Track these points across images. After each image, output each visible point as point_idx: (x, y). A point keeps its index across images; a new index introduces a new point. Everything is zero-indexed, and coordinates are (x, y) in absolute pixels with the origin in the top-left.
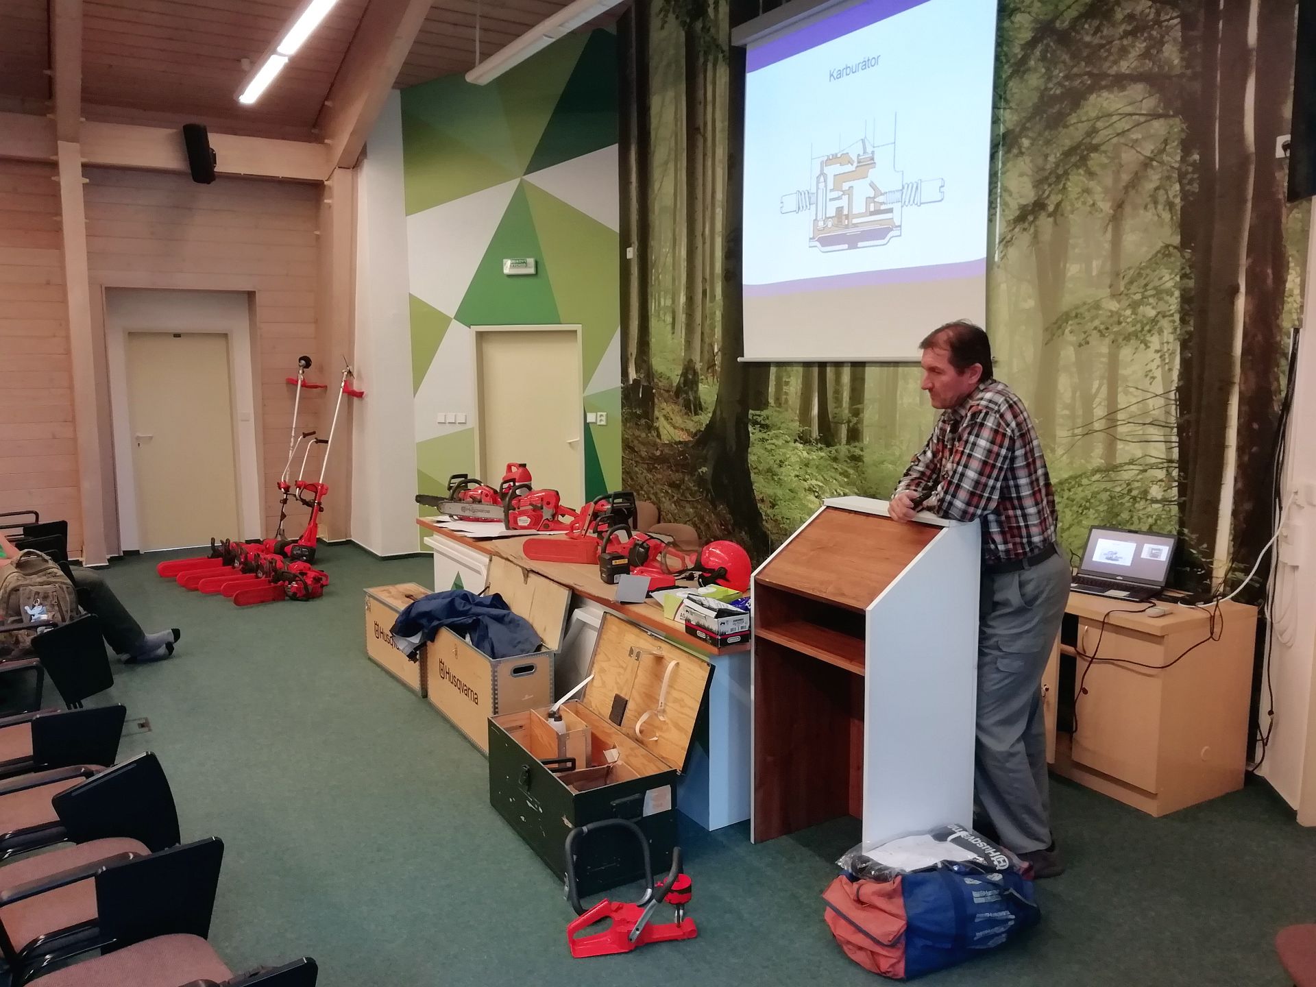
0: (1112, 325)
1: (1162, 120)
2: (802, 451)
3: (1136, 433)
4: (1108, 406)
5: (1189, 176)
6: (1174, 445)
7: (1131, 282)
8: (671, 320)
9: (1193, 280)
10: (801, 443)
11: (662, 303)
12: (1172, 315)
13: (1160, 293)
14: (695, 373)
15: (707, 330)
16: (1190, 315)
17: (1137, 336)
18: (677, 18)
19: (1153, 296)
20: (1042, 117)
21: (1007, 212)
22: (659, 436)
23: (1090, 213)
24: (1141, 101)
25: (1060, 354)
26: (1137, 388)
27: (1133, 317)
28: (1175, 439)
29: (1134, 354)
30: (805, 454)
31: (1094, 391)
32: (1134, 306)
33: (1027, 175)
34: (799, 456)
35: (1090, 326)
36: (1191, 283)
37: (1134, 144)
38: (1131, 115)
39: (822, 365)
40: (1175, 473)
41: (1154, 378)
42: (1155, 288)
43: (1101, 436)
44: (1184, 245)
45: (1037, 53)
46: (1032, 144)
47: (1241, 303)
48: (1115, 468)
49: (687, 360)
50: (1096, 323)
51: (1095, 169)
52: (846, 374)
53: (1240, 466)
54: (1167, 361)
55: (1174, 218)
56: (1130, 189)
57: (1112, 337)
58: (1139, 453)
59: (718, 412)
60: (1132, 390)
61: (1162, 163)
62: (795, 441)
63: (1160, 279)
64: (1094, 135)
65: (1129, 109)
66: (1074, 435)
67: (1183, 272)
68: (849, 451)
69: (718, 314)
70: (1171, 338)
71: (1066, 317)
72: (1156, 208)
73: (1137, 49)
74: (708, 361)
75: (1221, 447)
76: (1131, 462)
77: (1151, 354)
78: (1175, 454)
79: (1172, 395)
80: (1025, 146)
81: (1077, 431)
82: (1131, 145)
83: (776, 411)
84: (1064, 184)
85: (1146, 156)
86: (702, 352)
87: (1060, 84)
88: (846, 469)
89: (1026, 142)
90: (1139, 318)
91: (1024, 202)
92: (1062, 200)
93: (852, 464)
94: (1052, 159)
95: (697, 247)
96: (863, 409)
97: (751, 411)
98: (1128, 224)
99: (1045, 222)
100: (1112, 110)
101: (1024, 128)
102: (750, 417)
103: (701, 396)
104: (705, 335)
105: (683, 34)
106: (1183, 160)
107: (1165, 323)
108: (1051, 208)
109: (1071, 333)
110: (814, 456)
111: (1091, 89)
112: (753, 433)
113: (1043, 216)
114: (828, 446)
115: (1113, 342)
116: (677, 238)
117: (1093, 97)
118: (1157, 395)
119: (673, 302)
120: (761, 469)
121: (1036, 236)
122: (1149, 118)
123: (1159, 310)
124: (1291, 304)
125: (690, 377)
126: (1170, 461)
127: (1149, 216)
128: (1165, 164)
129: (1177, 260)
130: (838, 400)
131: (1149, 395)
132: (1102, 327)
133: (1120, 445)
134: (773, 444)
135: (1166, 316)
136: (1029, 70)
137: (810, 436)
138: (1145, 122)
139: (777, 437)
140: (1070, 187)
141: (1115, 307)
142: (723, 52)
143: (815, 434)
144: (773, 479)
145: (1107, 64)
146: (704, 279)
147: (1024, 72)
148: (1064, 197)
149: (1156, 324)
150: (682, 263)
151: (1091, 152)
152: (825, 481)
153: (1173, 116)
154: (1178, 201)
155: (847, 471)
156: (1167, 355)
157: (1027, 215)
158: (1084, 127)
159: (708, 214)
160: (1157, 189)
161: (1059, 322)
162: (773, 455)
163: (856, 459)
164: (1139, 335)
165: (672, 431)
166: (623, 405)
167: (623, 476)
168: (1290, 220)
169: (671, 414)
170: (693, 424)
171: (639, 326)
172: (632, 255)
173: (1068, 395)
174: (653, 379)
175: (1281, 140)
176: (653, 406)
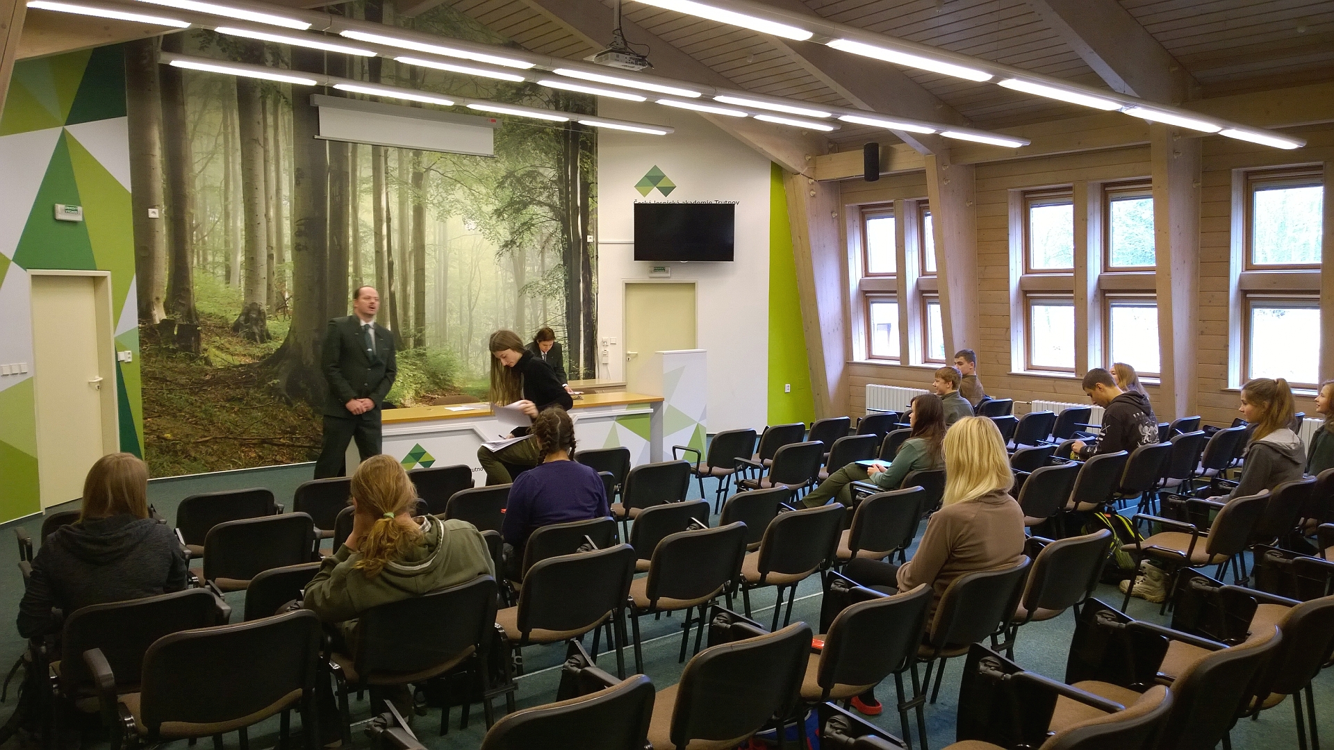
0: (543, 290)
1: (555, 221)
5: (564, 242)
6: (566, 331)
7: (548, 275)
8: (224, 273)
11: (210, 258)
12: (562, 287)
13: (558, 280)
14: (260, 312)
16: (568, 288)
17: (552, 294)
19: (556, 281)
20: (511, 208)
21: (499, 242)
22: (208, 362)
23: (533, 248)
24: (548, 213)
25: (525, 301)
26: (553, 313)
27: (550, 288)
29: (552, 300)
31: (539, 314)
32: (550, 284)
33: (507, 229)
35: (535, 291)
36: (567, 277)
37: (546, 227)
38: (545, 216)
40: (567, 341)
41: (558, 309)
42: (557, 278)
44: (564, 265)
47: (581, 285)
49: (249, 302)
50: (538, 289)
51: (533, 233)
53: (584, 337)
54: (562, 303)
55: (561, 255)
56: (546, 242)
57: (543, 294)
59: (292, 339)
60: (551, 313)
61: (556, 235)
63: (558, 275)
64: (532, 220)
65: (544, 214)
67: (565, 273)
68: (416, 351)
69: (289, 273)
70: (563, 295)
71: (526, 287)
72: (555, 250)
73: (545, 194)
74: (278, 304)
75: (579, 331)
77: (557, 301)
78: (567, 336)
79: (565, 315)
84: (522, 236)
85: (551, 232)
86: (269, 298)
87: (518, 197)
89: (506, 216)
90: (552, 288)
91: (506, 239)
92: (522, 242)
93: (419, 358)
94: (516, 224)
95: (259, 224)
96: (425, 328)
98: (546, 255)
99: (515, 249)
100: (538, 213)
101: (504, 210)
103: (269, 329)
104: (273, 285)
106: (562, 237)
107: (560, 290)
109: (529, 292)
111: (530, 203)
113: (515, 246)
116: (231, 212)
117: (531, 206)
118: (560, 315)
119: (227, 259)
121: (512, 254)
122: (551, 219)
123: (558, 286)
124: (594, 286)
125: (254, 316)
127: (553, 253)
128: (557, 237)
129: (562, 269)
130: (407, 324)
131: (557, 315)
136: (505, 187)
138: (549, 220)
140: (525, 237)
141: (544, 284)
142: (284, 98)
145: (535, 196)
146: (269, 247)
147: (503, 188)
148: (523, 240)
149: (558, 291)
151: (531, 226)
153: (558, 221)
154: (561, 249)
155: (415, 362)
157: (506, 245)
158: (528, 216)
160: (555, 244)
161: (524, 288)
165: (229, 358)
166: (142, 343)
167: (145, 406)
168: (592, 261)
169: (227, 345)
170: (258, 350)
171: (169, 274)
172: (157, 216)
173: (529, 316)
174: (197, 319)
175: (588, 237)
176: (198, 340)
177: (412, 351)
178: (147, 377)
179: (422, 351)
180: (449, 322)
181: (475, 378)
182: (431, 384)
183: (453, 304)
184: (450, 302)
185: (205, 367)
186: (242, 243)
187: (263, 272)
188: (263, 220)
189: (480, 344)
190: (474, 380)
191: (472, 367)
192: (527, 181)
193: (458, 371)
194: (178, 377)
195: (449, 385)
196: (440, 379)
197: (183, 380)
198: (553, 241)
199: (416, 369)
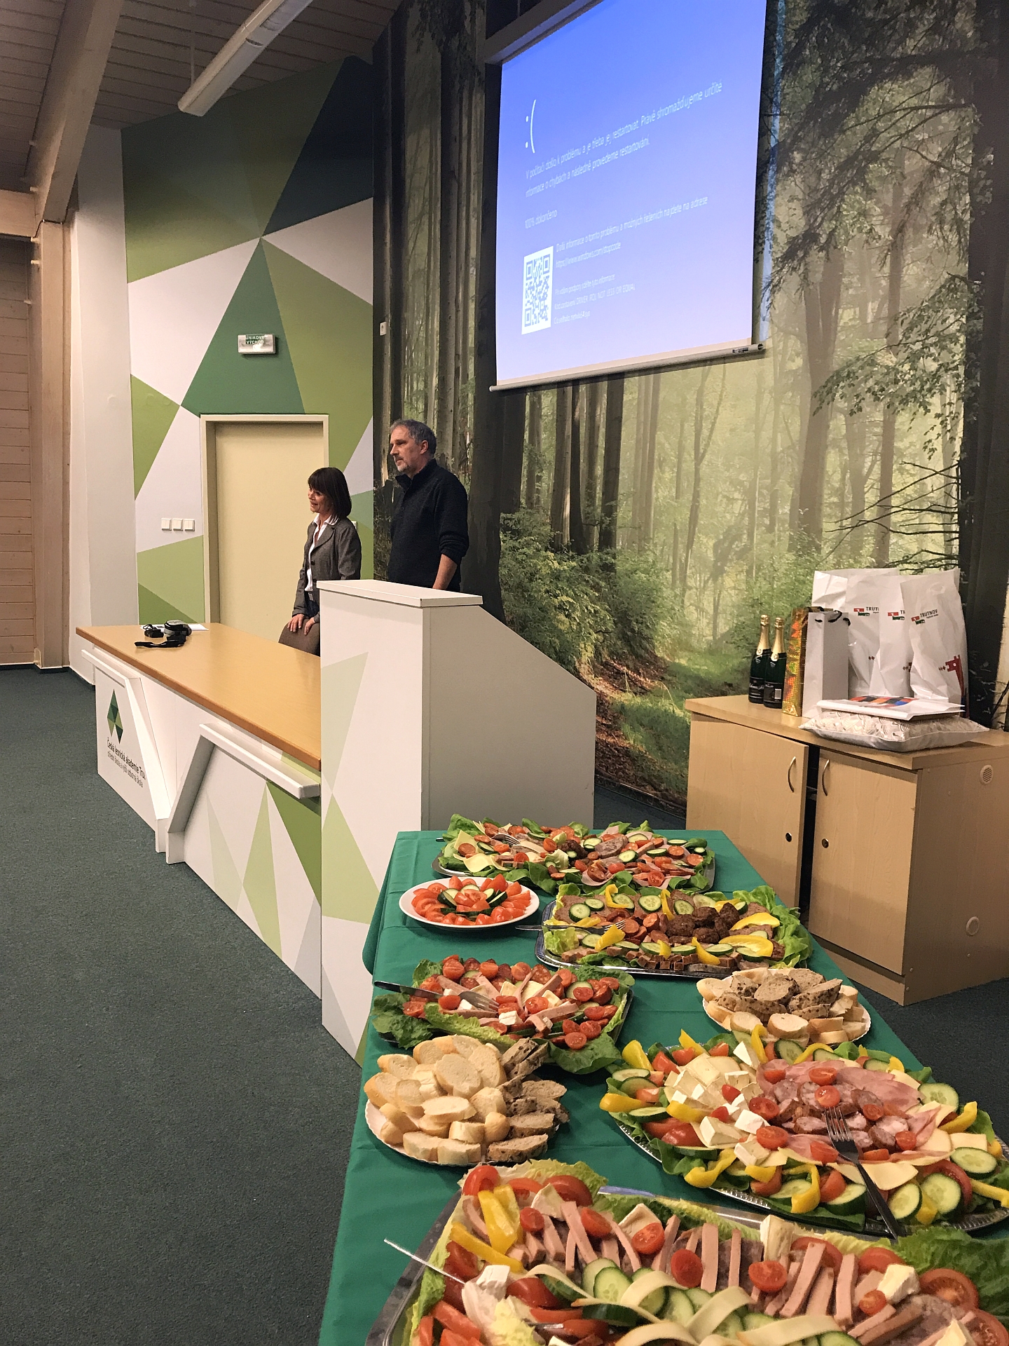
0: (887, 385)
1: (952, 114)
2: (553, 561)
3: (912, 522)
4: (882, 490)
5: (982, 183)
6: (954, 535)
7: (910, 329)
8: (423, 408)
9: (982, 320)
10: (552, 552)
11: (414, 387)
12: (956, 368)
13: (943, 340)
15: (459, 419)
16: (977, 367)
17: (915, 397)
18: (433, 37)
19: (935, 344)
20: (816, 122)
21: (775, 248)
23: (867, 241)
24: (929, 89)
25: (829, 427)
26: (914, 465)
27: (912, 373)
28: (955, 528)
29: (912, 420)
30: (556, 564)
31: (866, 470)
32: (914, 358)
33: (799, 200)
34: (550, 567)
35: (863, 388)
36: (979, 325)
37: (919, 147)
38: (917, 108)
40: (955, 572)
41: (933, 450)
42: (937, 334)
43: (872, 528)
44: (973, 274)
46: (804, 159)
50: (871, 383)
51: (875, 184)
52: (600, 464)
54: (949, 428)
55: (963, 240)
56: (913, 207)
57: (888, 400)
58: (914, 548)
60: (908, 467)
61: (950, 169)
62: (547, 549)
63: (945, 321)
64: (874, 139)
65: (915, 102)
66: (842, 528)
67: (970, 310)
68: (601, 559)
69: (470, 399)
70: (954, 397)
71: (837, 378)
72: (941, 228)
73: (926, 22)
74: (460, 455)
77: (931, 420)
78: (955, 550)
79: (953, 472)
80: (797, 161)
81: (845, 523)
82: (915, 149)
83: (527, 513)
84: (839, 207)
85: (932, 162)
86: (453, 445)
87: (837, 77)
88: (597, 580)
89: (797, 156)
90: (919, 373)
91: (793, 233)
92: (836, 227)
93: (603, 575)
94: (825, 176)
95: (450, 319)
96: (616, 506)
97: (502, 515)
98: (910, 252)
99: (816, 257)
100: (895, 104)
102: (501, 522)
105: (439, 56)
108: (823, 240)
109: (841, 398)
110: (565, 566)
111: (872, 80)
112: (504, 542)
113: (814, 250)
114: (579, 554)
115: (888, 407)
116: (431, 306)
117: (874, 91)
118: (937, 473)
120: (511, 584)
121: (805, 277)
122: (937, 111)
123: (940, 362)
126: (949, 557)
127: (931, 240)
128: (955, 171)
130: (591, 497)
131: (928, 473)
132: (877, 388)
133: (893, 539)
134: (524, 554)
135: (950, 369)
137: (562, 542)
138: (933, 116)
139: (528, 545)
140: (845, 210)
141: (892, 362)
142: (479, 74)
143: (567, 538)
144: (524, 596)
145: (891, 45)
146: (457, 355)
148: (838, 223)
149: (937, 382)
150: (435, 336)
151: (871, 162)
152: (576, 597)
153: (964, 106)
154: (967, 217)
155: (598, 584)
156: (948, 422)
158: (861, 130)
159: (462, 274)
160: (944, 203)
161: (829, 385)
162: (524, 568)
163: (608, 568)
164: (919, 395)
172: (384, 333)
173: (837, 477)
177: (595, 556)
179: (610, 559)
180: (657, 491)
181: (694, 642)
182: (619, 638)
183: (667, 445)
184: (663, 440)
186: (437, 356)
187: (452, 403)
188: (452, 313)
189: (710, 554)
190: (690, 649)
191: (692, 614)
193: (664, 618)
195: (646, 650)
196: (633, 631)
199: (599, 599)
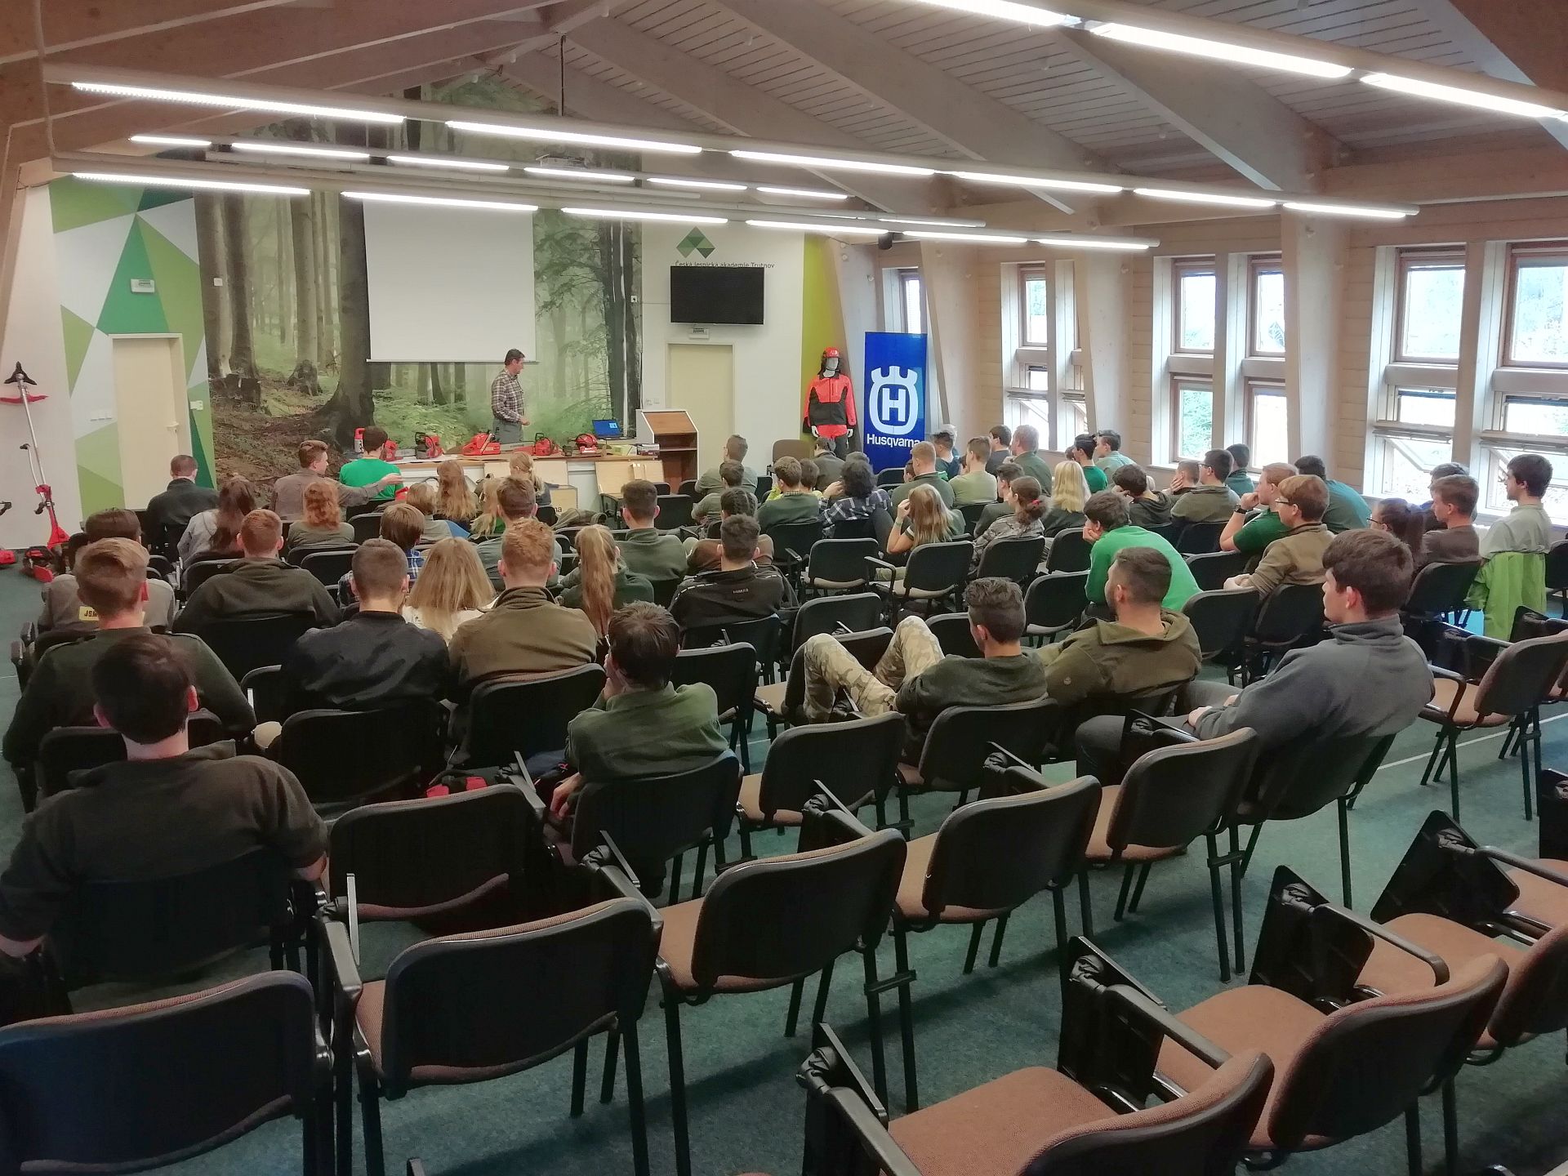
0: (584, 350)
1: (596, 282)
2: (422, 409)
3: (596, 387)
4: (585, 378)
5: (606, 302)
7: (590, 335)
8: (280, 333)
10: (420, 405)
11: (267, 321)
12: (605, 347)
13: (600, 340)
14: (312, 369)
15: (325, 342)
16: (610, 348)
17: (593, 354)
19: (598, 340)
20: (552, 269)
22: (268, 412)
23: (573, 308)
24: (589, 274)
26: (595, 372)
27: (591, 347)
28: (609, 388)
29: (592, 359)
30: (424, 410)
31: (579, 373)
32: (592, 343)
33: (548, 291)
34: (419, 412)
35: (576, 350)
36: (610, 337)
37: (587, 288)
39: (434, 364)
40: (610, 399)
41: (600, 368)
42: (598, 338)
43: (583, 389)
44: (606, 324)
45: (547, 244)
46: (550, 278)
47: (625, 344)
48: (590, 400)
49: (302, 359)
50: (578, 348)
51: (574, 293)
52: (452, 369)
53: (629, 395)
55: (603, 315)
56: (587, 303)
57: (585, 354)
58: (597, 394)
59: (341, 393)
60: (593, 372)
61: (597, 296)
62: (415, 404)
63: (600, 335)
64: (572, 281)
65: (585, 276)
67: (606, 333)
68: (457, 406)
69: (337, 333)
70: (605, 355)
71: (567, 346)
72: (596, 311)
73: (586, 256)
74: (327, 361)
75: (623, 389)
76: (595, 397)
77: (598, 360)
78: (609, 393)
79: (607, 374)
81: (574, 388)
83: (397, 389)
84: (562, 297)
85: (591, 293)
86: (319, 356)
87: (557, 259)
89: (545, 277)
90: (594, 347)
91: (548, 300)
92: (562, 302)
93: (459, 412)
94: (556, 286)
95: (309, 289)
96: (465, 385)
97: (374, 390)
98: (587, 315)
99: (554, 308)
100: (578, 274)
102: (374, 393)
103: (320, 384)
104: (323, 344)
106: (604, 297)
107: (602, 350)
108: (557, 305)
110: (431, 411)
111: (570, 264)
112: (377, 403)
113: (554, 307)
114: (441, 405)
115: (585, 356)
116: (285, 280)
117: (571, 268)
118: (602, 374)
119: (282, 320)
121: (553, 313)
122: (592, 280)
123: (600, 345)
124: (639, 346)
125: (307, 371)
126: (608, 396)
127: (594, 313)
129: (605, 329)
130: (447, 381)
131: (599, 374)
132: (581, 350)
135: (603, 347)
136: (543, 250)
137: (427, 401)
138: (590, 281)
139: (400, 403)
140: (565, 298)
141: (585, 343)
143: (431, 398)
145: (576, 258)
146: (319, 310)
149: (600, 350)
151: (572, 287)
152: (440, 423)
153: (599, 281)
154: (603, 309)
155: (455, 416)
156: (604, 361)
157: (548, 306)
158: (568, 277)
159: (321, 270)
160: (596, 304)
161: (564, 348)
163: (461, 410)
165: (285, 408)
166: (212, 394)
167: (218, 448)
168: (636, 321)
169: (285, 398)
170: (311, 402)
171: (233, 336)
172: (221, 285)
173: (570, 374)
174: (257, 374)
175: (632, 297)
176: (259, 392)
177: (452, 405)
178: (219, 424)
179: (462, 406)
185: (266, 415)
186: (294, 307)
187: (314, 333)
188: (312, 286)
192: (567, 243)
194: (243, 423)
197: (247, 426)
198: (595, 302)
